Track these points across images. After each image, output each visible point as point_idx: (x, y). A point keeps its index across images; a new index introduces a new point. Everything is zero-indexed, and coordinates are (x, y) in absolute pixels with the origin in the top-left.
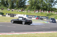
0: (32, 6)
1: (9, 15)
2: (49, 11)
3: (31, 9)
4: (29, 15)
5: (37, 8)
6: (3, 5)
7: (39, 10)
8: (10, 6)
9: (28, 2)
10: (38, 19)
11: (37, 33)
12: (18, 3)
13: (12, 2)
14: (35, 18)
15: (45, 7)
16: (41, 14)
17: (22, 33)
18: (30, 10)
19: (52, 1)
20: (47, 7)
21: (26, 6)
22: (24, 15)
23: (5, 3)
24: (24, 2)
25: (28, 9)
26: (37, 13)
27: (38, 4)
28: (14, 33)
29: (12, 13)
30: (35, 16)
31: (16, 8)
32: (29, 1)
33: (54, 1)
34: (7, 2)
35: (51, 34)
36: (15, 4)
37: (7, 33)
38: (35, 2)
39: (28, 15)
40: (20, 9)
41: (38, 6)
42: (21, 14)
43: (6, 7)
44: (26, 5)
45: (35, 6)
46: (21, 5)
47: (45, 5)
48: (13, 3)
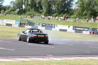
0: (83, 11)
1: (43, 26)
3: (81, 15)
4: (78, 27)
5: (91, 15)
6: (33, 9)
7: (96, 17)
8: (45, 11)
9: (76, 3)
10: (93, 33)
11: (92, 59)
12: (58, 4)
13: (48, 3)
14: (89, 32)
17: (66, 58)
18: (80, 18)
21: (72, 10)
22: (69, 27)
23: (37, 5)
24: (69, 4)
25: (75, 16)
27: (94, 7)
28: (53, 58)
30: (89, 28)
31: (56, 14)
32: (78, 2)
34: (40, 3)
36: (54, 8)
37: (40, 58)
38: (89, 4)
39: (76, 27)
40: (62, 16)
41: (93, 10)
42: (64, 24)
43: (39, 13)
44: (73, 8)
45: (88, 10)
46: (64, 9)
48: (50, 6)
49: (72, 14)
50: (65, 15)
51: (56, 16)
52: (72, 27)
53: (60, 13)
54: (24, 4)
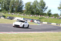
0: (28, 11)
2: (41, 15)
5: (31, 13)
6: (5, 10)
9: (25, 7)
10: (32, 21)
12: (17, 8)
14: (30, 21)
15: (38, 12)
16: (35, 17)
18: (26, 14)
19: (43, 8)
20: (39, 12)
23: (7, 8)
24: (21, 8)
26: (31, 17)
27: (32, 9)
29: (12, 16)
30: (30, 19)
33: (45, 8)
35: (41, 34)
36: (14, 9)
38: (30, 8)
39: (24, 18)
41: (32, 11)
42: (19, 17)
44: (23, 10)
45: (30, 11)
46: (19, 10)
47: (38, 10)
48: (13, 8)
49: (23, 12)
50: (20, 13)
51: (16, 13)
52: (22, 18)
53: (17, 12)
54: (1, 7)
